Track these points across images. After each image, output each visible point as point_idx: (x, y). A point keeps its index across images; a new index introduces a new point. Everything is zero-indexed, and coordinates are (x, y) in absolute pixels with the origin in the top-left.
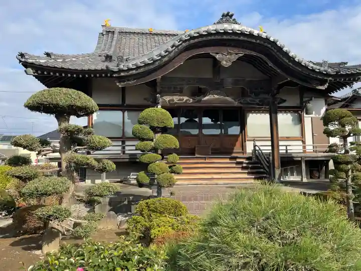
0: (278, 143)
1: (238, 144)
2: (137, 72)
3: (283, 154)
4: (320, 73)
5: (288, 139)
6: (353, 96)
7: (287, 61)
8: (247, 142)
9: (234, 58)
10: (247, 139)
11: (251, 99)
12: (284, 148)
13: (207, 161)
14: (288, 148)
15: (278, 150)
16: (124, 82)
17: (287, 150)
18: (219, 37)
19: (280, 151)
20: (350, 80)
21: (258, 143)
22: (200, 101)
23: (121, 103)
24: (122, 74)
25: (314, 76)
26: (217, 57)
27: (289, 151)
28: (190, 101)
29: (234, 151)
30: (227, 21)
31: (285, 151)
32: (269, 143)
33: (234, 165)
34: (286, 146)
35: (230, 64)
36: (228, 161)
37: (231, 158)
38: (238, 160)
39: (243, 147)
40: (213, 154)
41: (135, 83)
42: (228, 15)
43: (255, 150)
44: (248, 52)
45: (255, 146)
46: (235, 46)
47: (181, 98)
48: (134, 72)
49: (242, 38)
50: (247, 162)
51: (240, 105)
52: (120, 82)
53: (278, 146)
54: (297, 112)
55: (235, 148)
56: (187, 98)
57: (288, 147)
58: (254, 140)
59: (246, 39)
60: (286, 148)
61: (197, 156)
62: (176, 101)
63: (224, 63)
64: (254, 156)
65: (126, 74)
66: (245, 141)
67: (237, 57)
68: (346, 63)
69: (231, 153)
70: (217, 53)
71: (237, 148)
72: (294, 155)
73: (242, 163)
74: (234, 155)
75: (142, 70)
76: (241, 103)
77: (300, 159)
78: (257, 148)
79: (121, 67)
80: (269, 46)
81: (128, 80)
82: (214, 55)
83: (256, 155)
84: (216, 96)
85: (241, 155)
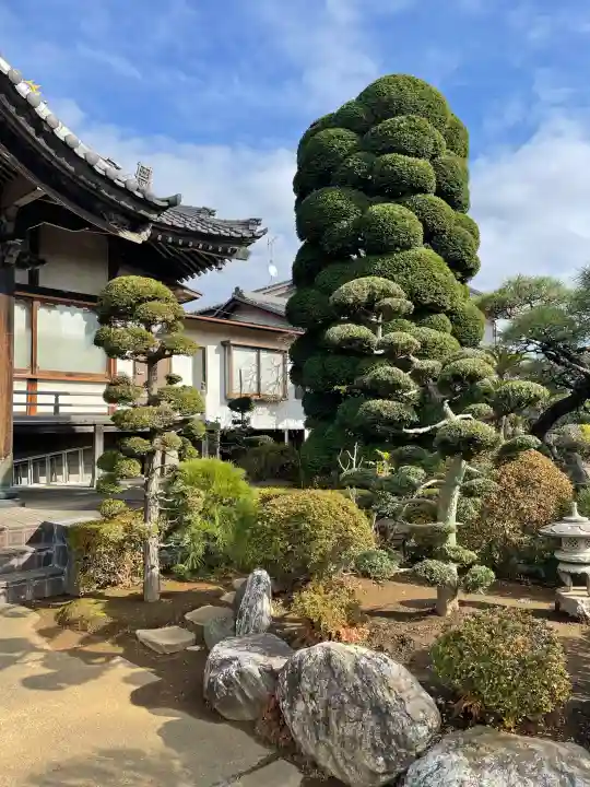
4: (128, 193)
5: (71, 378)
12: (52, 399)
14: (62, 399)
17: (57, 406)
20: (216, 250)
25: (113, 197)
27: (62, 409)
31: (51, 409)
34: (57, 395)
57: (60, 397)
60: (57, 400)
68: (211, 213)
72: (75, 420)
77: (91, 429)
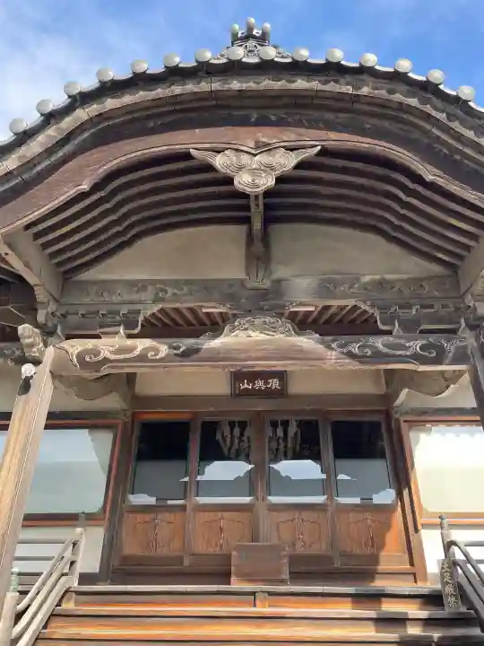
1: (394, 538)
8: (424, 533)
9: (284, 162)
10: (420, 521)
13: (263, 609)
21: (458, 535)
22: (193, 352)
26: (219, 161)
28: (157, 351)
29: (381, 567)
33: (370, 632)
35: (268, 182)
36: (346, 609)
37: (358, 599)
38: (390, 607)
39: (412, 552)
40: (297, 576)
43: (450, 565)
44: (334, 140)
45: (448, 545)
47: (130, 342)
49: (300, 84)
50: (424, 614)
55: (383, 554)
56: (149, 343)
59: (315, 85)
61: (236, 585)
62: (105, 354)
63: (243, 181)
64: (449, 589)
66: (416, 530)
67: (294, 157)
69: (370, 575)
70: (218, 150)
71: (391, 557)
74: (380, 584)
76: (351, 355)
78: (459, 556)
80: (413, 101)
82: (204, 155)
83: (460, 587)
84: (257, 336)
85: (406, 587)
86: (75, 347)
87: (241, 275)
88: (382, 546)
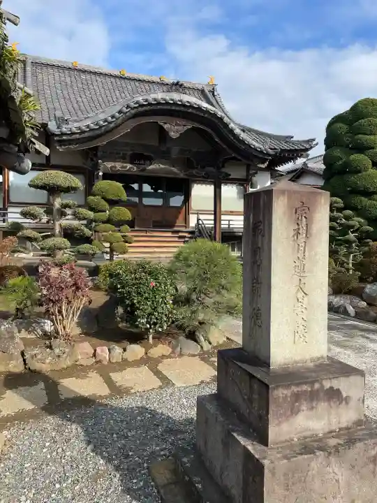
0: (220, 218)
1: (181, 217)
2: (82, 136)
3: (224, 229)
4: (261, 152)
5: (232, 213)
6: (302, 169)
7: (232, 138)
8: (190, 215)
9: (182, 129)
10: (190, 212)
11: (196, 170)
12: (227, 222)
13: (148, 234)
14: (231, 223)
15: (220, 224)
16: (65, 145)
17: (229, 225)
18: (169, 107)
19: (222, 226)
20: (293, 155)
21: (201, 217)
22: (144, 170)
23: (45, 162)
24: (64, 138)
25: (256, 154)
26: (165, 126)
27: (231, 226)
28: (133, 169)
29: (176, 224)
30: (177, 90)
31: (227, 226)
32: (212, 217)
33: (177, 239)
34: (229, 221)
35: (178, 135)
36: (170, 234)
37: (174, 232)
38: (180, 234)
39: (186, 220)
40: (154, 227)
41: (77, 148)
42: (177, 83)
43: (198, 224)
44: (196, 125)
45: (198, 220)
46: (184, 118)
47: (125, 165)
48: (77, 136)
49: (190, 110)
50: (189, 236)
51: (185, 177)
52: (61, 146)
53: (220, 220)
54: (242, 185)
55: (177, 221)
56: (131, 166)
58: (197, 214)
59: (194, 112)
60: (229, 223)
62: (118, 168)
63: (172, 134)
64: (197, 230)
65: (69, 138)
67: (185, 128)
68: (292, 137)
69: (174, 226)
70: (166, 123)
71: (180, 222)
72: (235, 230)
73: (184, 237)
74: (176, 229)
75: (86, 135)
76: (186, 175)
77: (240, 234)
78: (200, 222)
79: (64, 130)
80: (217, 121)
81: (70, 144)
82: (162, 124)
83: (199, 230)
84: (162, 166)
85: (183, 229)
86: (109, 165)
87: (157, 144)
88: (177, 218)
